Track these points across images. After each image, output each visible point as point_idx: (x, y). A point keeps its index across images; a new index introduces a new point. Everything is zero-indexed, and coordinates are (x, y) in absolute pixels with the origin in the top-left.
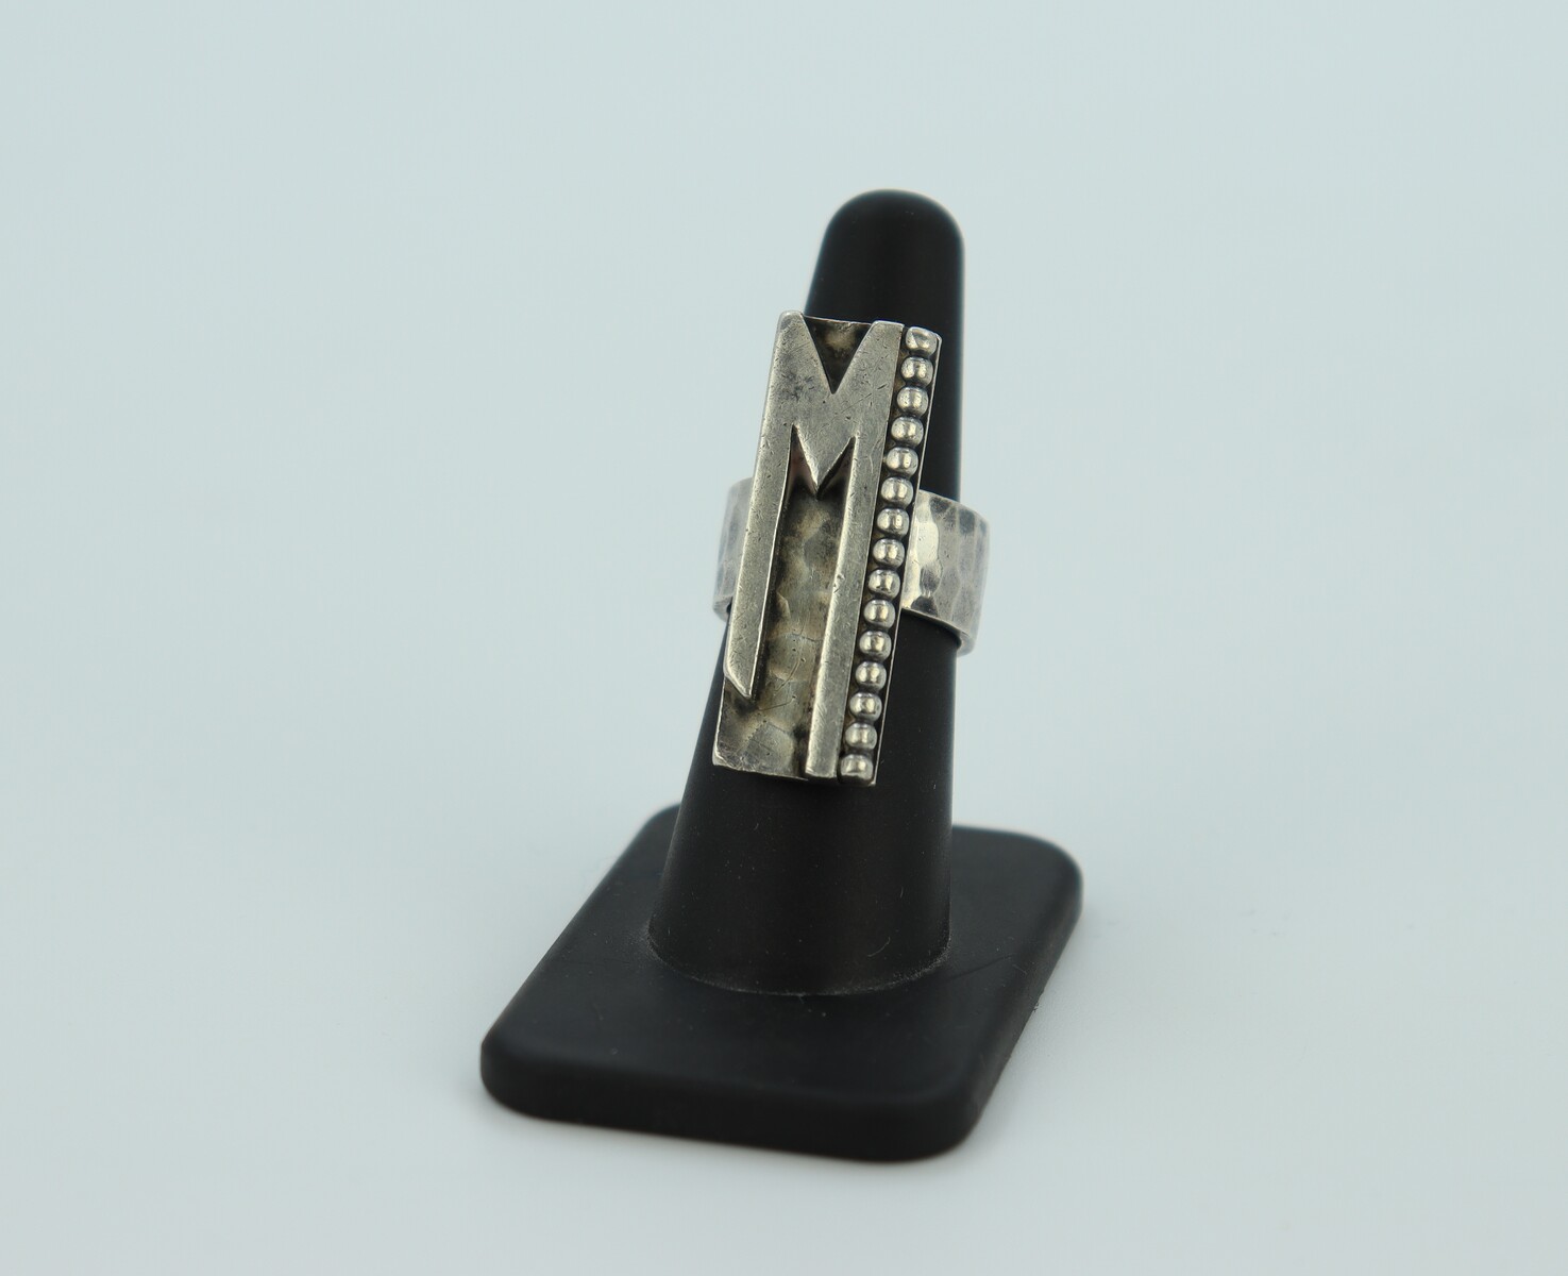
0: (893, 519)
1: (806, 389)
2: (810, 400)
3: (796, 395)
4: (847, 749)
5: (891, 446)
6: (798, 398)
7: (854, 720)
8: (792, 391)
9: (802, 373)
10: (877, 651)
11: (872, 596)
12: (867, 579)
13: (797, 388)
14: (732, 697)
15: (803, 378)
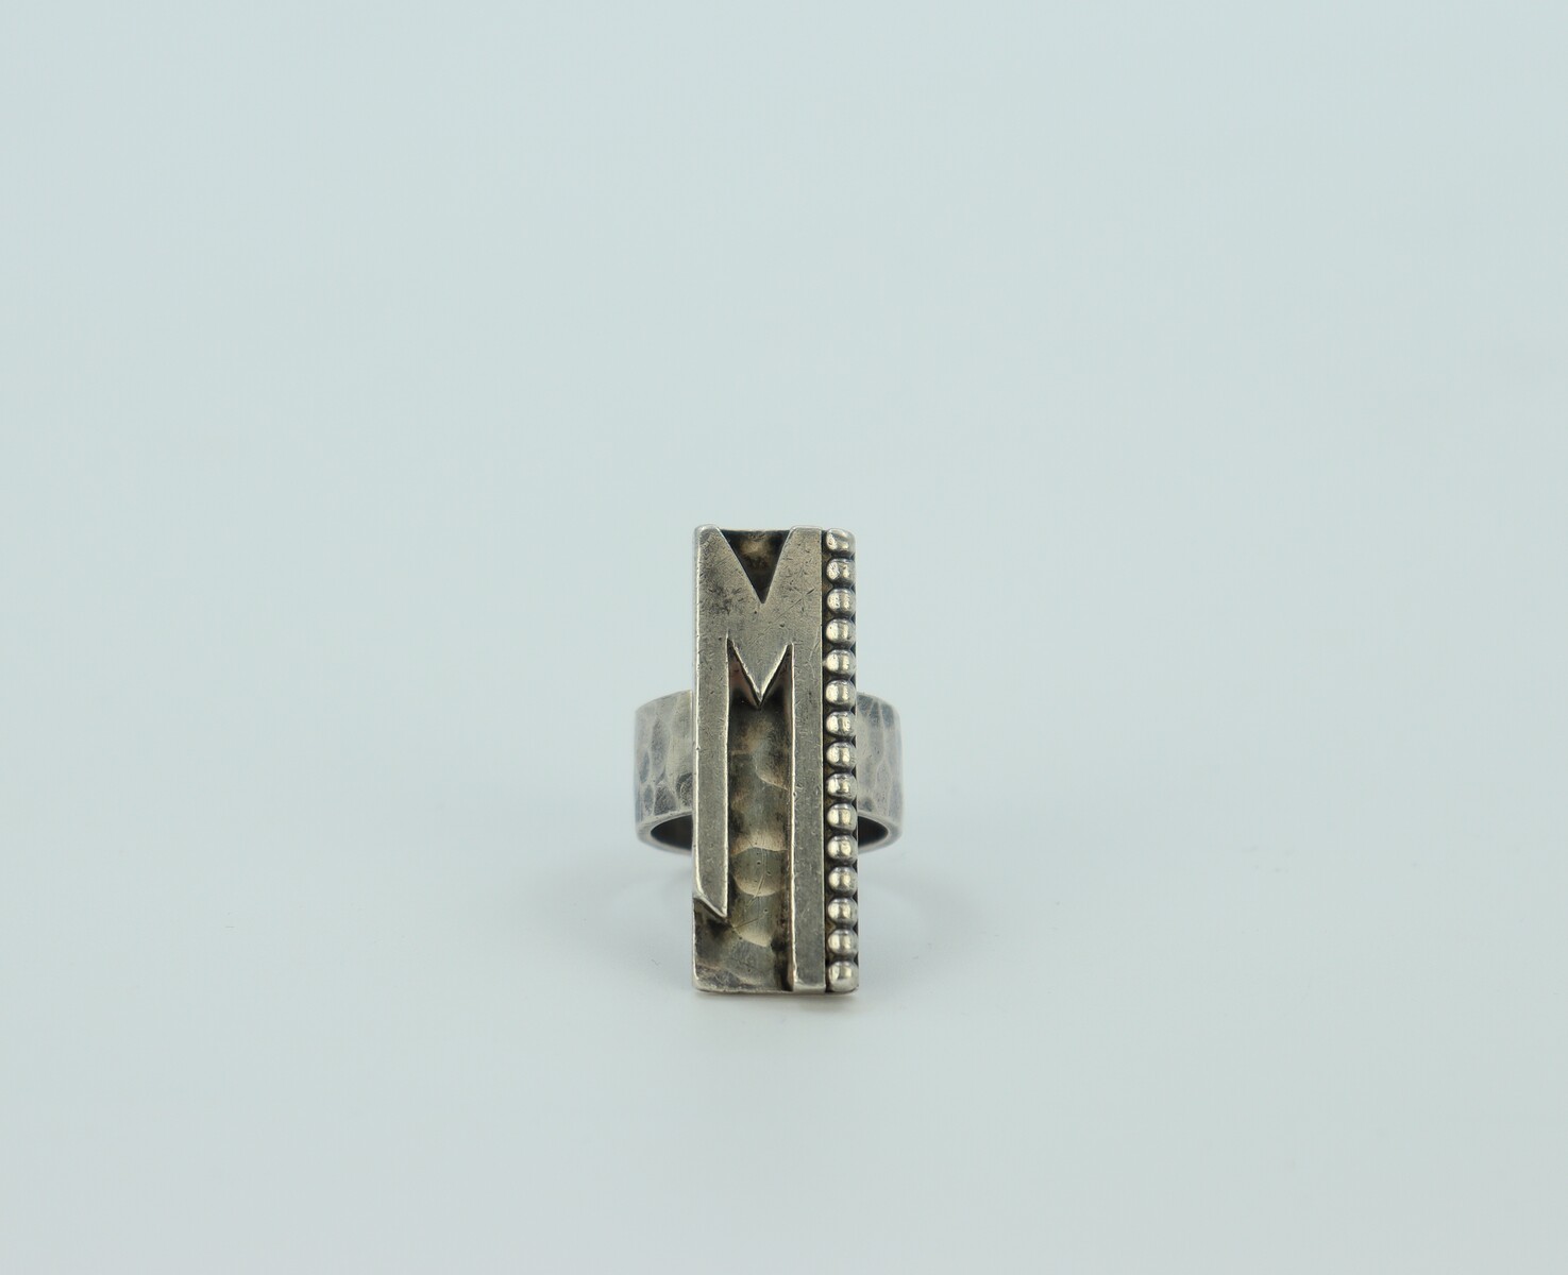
0: (840, 722)
1: (735, 601)
2: (741, 612)
3: (726, 608)
4: (831, 956)
5: (828, 650)
6: (728, 611)
7: (834, 927)
8: (722, 605)
9: (728, 587)
10: (844, 855)
11: (832, 801)
12: (825, 785)
13: (726, 602)
14: (704, 919)
15: (730, 590)
